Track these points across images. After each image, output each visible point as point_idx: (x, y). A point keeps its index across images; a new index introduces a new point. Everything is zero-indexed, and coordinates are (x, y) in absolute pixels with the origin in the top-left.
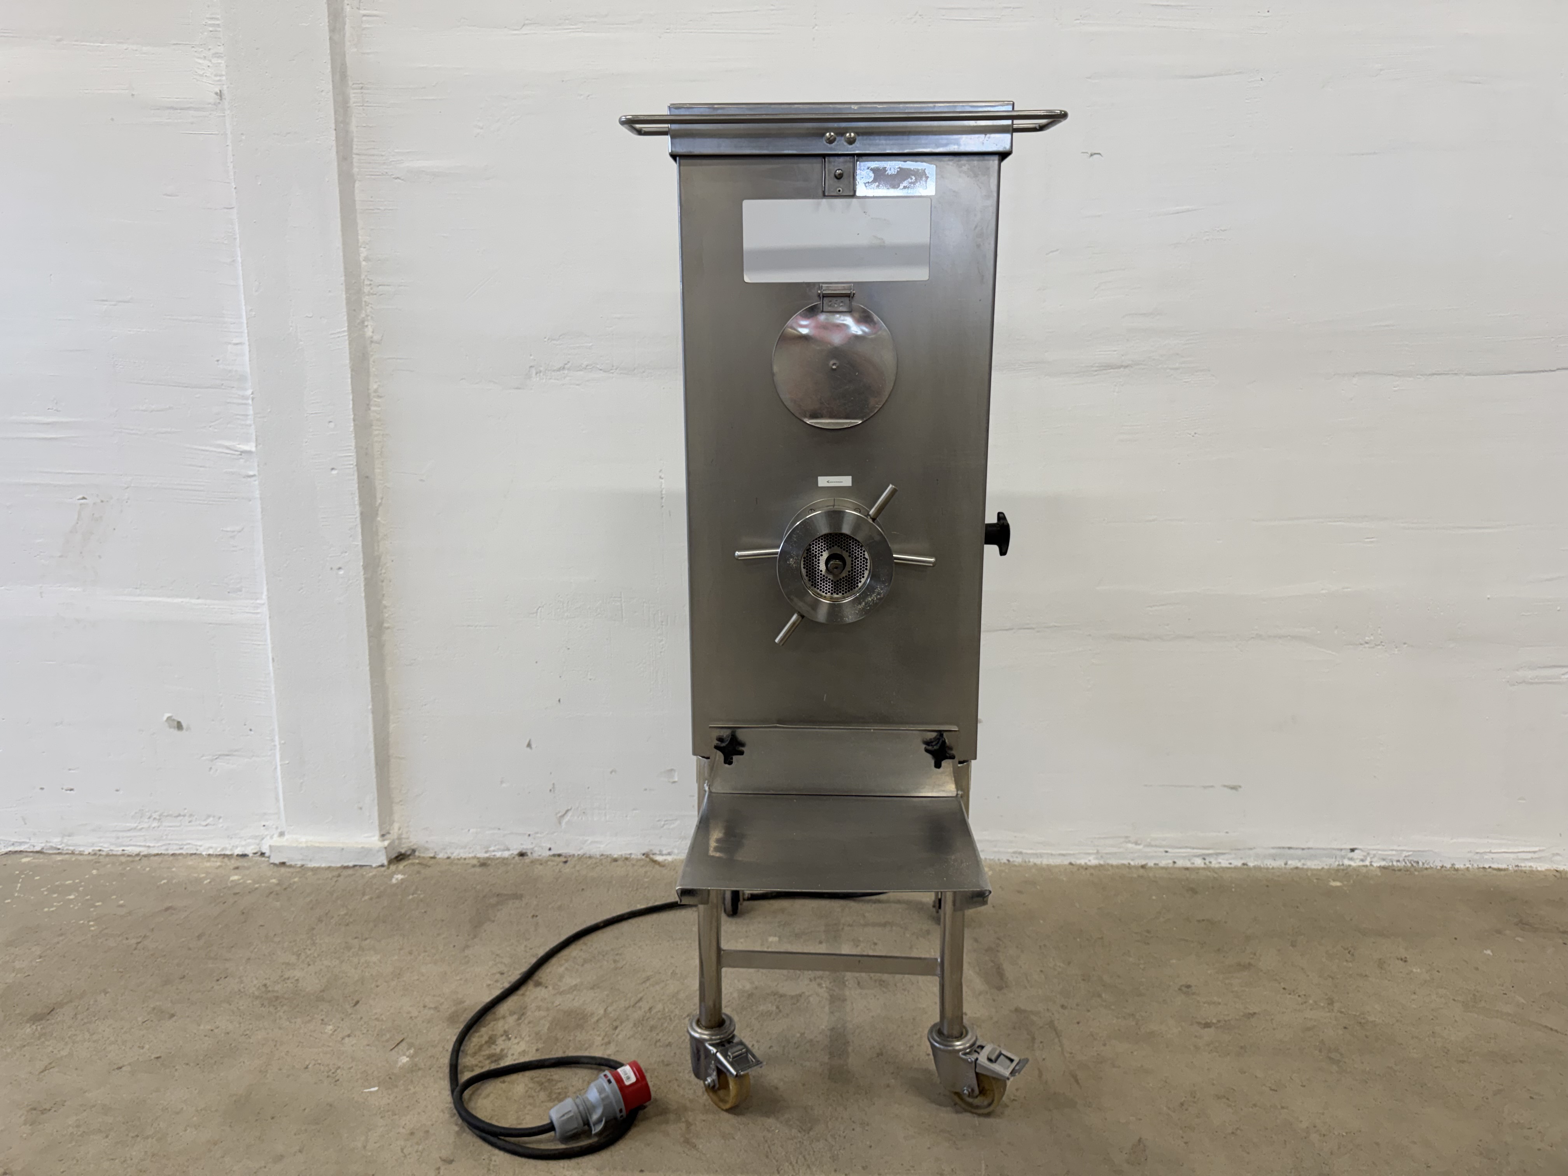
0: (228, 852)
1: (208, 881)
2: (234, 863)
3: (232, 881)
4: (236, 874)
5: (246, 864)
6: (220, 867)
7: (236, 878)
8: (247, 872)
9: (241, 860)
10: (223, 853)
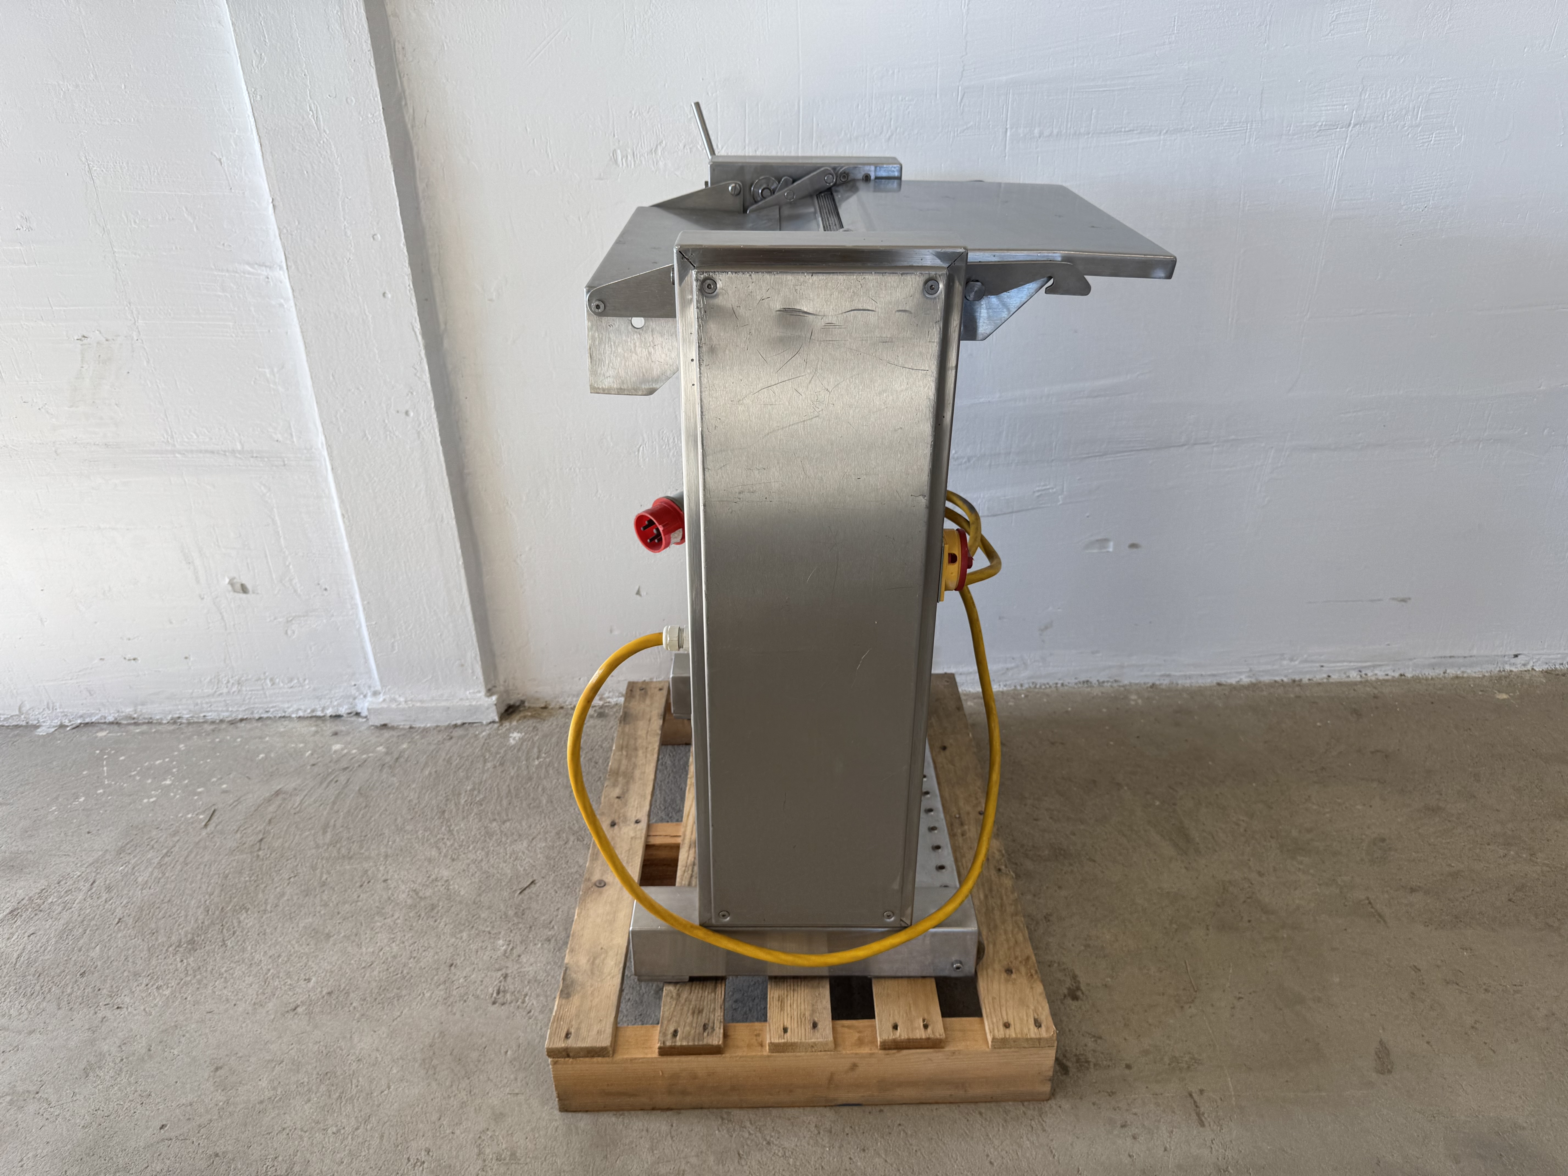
0: (319, 713)
1: (310, 752)
2: (330, 727)
3: (335, 752)
4: (337, 743)
5: (343, 728)
6: (317, 732)
7: (337, 747)
8: (349, 739)
9: (337, 721)
10: (314, 714)
